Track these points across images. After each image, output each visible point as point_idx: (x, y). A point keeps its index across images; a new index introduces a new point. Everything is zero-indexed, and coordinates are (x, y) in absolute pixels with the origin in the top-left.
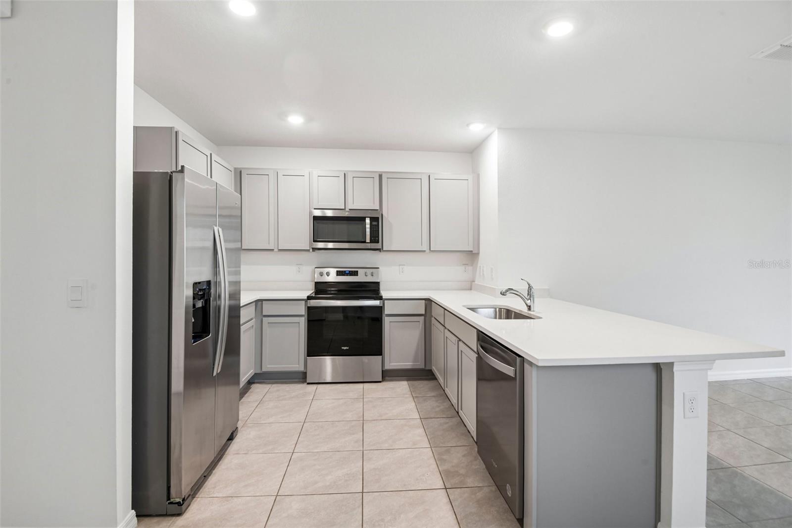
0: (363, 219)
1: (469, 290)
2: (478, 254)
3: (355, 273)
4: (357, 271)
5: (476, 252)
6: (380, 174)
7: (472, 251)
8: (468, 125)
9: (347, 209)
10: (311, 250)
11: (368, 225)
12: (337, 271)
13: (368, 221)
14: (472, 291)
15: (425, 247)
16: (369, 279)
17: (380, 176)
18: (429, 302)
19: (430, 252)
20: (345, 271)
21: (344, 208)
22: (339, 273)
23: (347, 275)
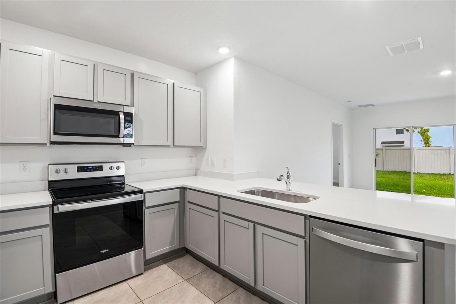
0: (117, 113)
1: (194, 176)
2: (206, 148)
3: (100, 168)
4: (102, 166)
5: (205, 147)
6: (132, 72)
7: (202, 146)
8: (218, 48)
9: (95, 101)
10: (48, 144)
11: (122, 120)
12: (78, 167)
13: (122, 116)
14: (197, 176)
15: (170, 143)
16: (116, 173)
17: (132, 75)
18: (183, 189)
19: (173, 147)
20: (87, 167)
21: (92, 100)
22: (80, 169)
23: (90, 171)
